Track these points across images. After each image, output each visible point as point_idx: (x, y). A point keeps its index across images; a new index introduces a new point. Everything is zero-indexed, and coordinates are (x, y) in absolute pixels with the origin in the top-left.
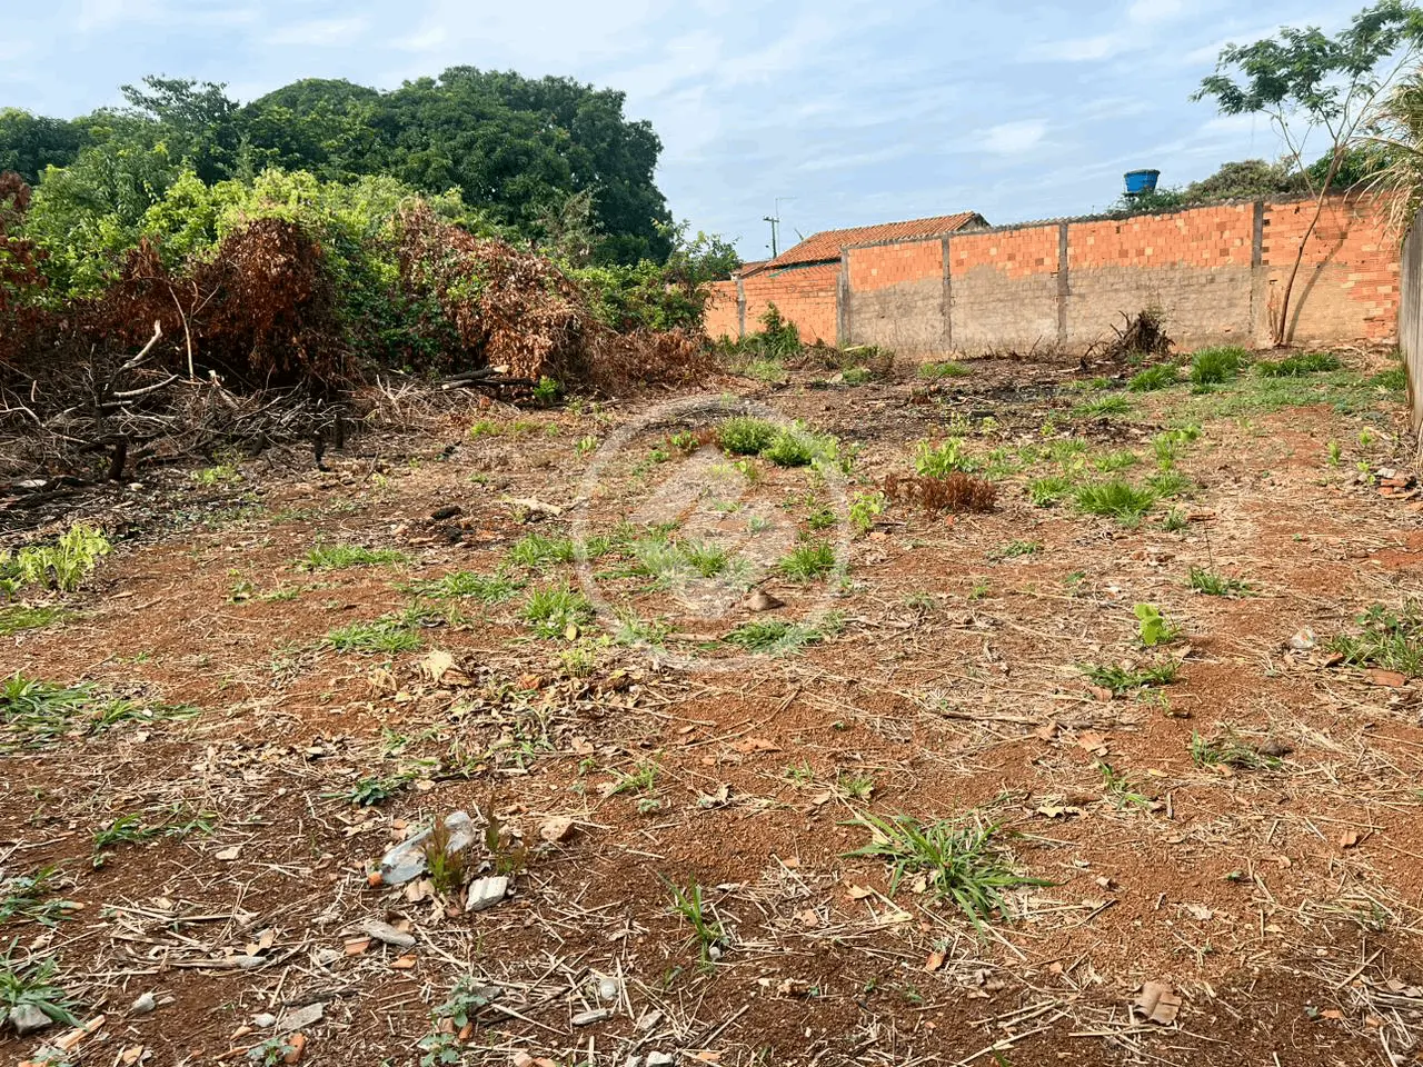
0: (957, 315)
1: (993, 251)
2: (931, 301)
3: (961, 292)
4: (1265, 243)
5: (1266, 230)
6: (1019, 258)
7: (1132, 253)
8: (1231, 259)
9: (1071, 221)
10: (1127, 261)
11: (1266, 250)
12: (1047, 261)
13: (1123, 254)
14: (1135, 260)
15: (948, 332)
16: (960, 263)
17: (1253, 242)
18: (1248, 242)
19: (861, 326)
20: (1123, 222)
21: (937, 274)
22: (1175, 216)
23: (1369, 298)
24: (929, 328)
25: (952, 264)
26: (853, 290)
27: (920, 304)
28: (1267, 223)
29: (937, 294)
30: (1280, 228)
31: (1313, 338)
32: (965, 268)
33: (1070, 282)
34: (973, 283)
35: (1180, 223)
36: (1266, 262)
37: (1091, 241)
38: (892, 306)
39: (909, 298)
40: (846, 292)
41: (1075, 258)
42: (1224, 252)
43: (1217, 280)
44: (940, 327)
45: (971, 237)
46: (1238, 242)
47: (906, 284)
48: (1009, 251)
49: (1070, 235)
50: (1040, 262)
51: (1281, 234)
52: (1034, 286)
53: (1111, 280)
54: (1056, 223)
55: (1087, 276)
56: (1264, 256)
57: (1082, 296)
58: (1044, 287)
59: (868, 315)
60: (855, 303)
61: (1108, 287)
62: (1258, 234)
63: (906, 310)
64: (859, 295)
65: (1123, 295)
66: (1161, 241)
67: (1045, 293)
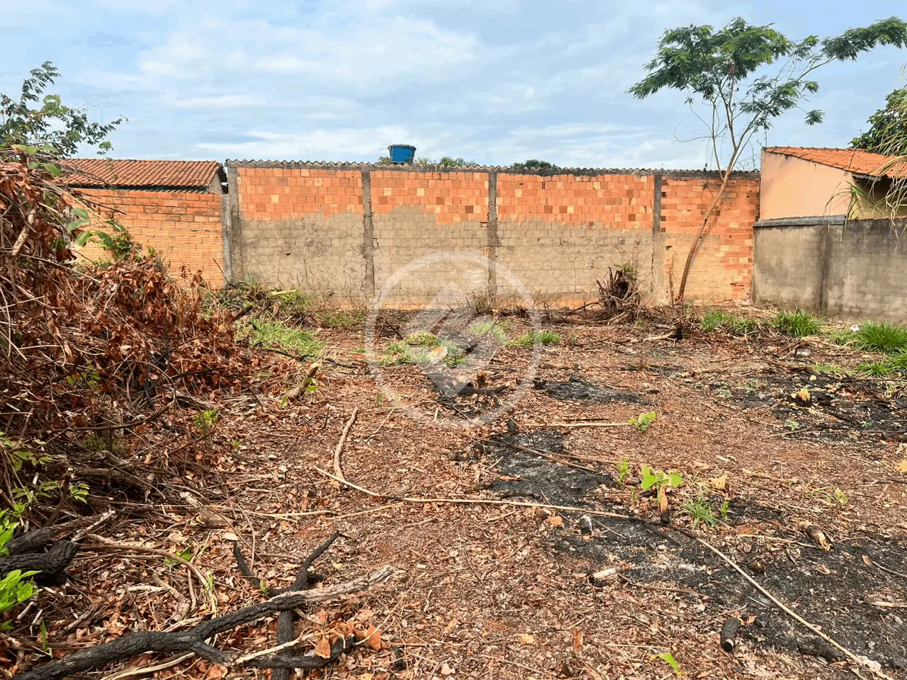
0: (380, 259)
1: (421, 192)
2: (350, 241)
3: (385, 234)
4: (663, 213)
5: (663, 201)
6: (448, 203)
7: (556, 210)
8: (637, 224)
9: (499, 170)
10: (551, 218)
11: (663, 219)
12: (477, 210)
13: (548, 210)
14: (559, 217)
15: (371, 278)
16: (383, 200)
17: (654, 211)
18: (650, 211)
19: (258, 263)
20: (548, 178)
21: (355, 210)
22: (593, 179)
23: (734, 266)
24: (348, 271)
25: (375, 201)
26: (245, 217)
27: (335, 242)
28: (664, 195)
29: (357, 233)
30: (674, 201)
31: (697, 298)
32: (389, 207)
33: (499, 233)
34: (398, 225)
35: (597, 186)
36: (664, 230)
37: (519, 193)
38: (301, 242)
39: (322, 234)
40: (236, 220)
41: (504, 210)
42: (632, 218)
43: (626, 242)
44: (361, 272)
45: (396, 173)
46: (642, 210)
47: (316, 218)
48: (437, 194)
49: (499, 183)
50: (469, 209)
51: (675, 206)
52: (464, 234)
53: (537, 234)
54: (485, 171)
55: (515, 229)
56: (662, 224)
57: (510, 248)
58: (474, 236)
59: (267, 251)
60: (248, 234)
61: (535, 242)
62: (658, 207)
63: (319, 247)
64: (254, 224)
65: (548, 250)
66: (580, 201)
67: (475, 242)
